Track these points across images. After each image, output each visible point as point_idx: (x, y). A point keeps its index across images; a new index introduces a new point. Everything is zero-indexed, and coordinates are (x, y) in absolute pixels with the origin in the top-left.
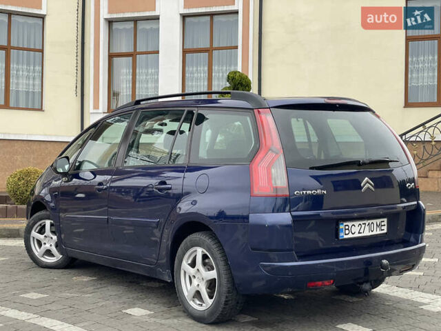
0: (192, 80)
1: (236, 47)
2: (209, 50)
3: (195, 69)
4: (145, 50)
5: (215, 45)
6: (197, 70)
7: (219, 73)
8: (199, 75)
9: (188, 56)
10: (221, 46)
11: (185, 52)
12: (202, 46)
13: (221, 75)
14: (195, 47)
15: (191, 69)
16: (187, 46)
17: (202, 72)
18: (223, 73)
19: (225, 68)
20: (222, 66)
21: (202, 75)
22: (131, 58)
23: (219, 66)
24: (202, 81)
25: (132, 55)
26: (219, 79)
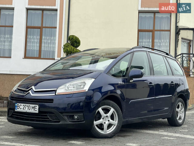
0: (30, 42)
1: (56, 28)
2: (41, 28)
3: (32, 37)
5: (44, 26)
6: (33, 38)
7: (45, 40)
8: (34, 40)
9: (29, 30)
10: (47, 26)
11: (27, 28)
12: (36, 25)
13: (46, 41)
14: (32, 26)
15: (30, 37)
16: (29, 25)
17: (36, 39)
18: (47, 40)
19: (48, 38)
20: (47, 36)
21: (36, 40)
23: (45, 36)
24: (36, 43)
26: (45, 43)
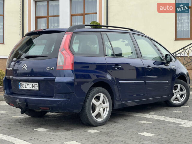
1: (96, 13)
2: (83, 15)
4: (53, 15)
5: (86, 12)
9: (73, 17)
10: (89, 12)
12: (80, 13)
14: (76, 13)
22: (46, 19)
23: (88, 22)
25: (47, 17)
